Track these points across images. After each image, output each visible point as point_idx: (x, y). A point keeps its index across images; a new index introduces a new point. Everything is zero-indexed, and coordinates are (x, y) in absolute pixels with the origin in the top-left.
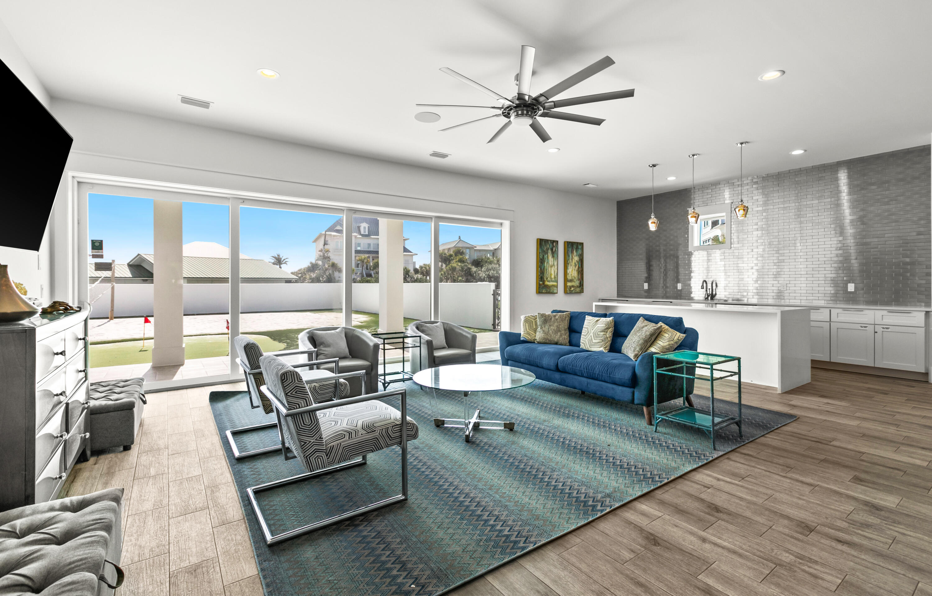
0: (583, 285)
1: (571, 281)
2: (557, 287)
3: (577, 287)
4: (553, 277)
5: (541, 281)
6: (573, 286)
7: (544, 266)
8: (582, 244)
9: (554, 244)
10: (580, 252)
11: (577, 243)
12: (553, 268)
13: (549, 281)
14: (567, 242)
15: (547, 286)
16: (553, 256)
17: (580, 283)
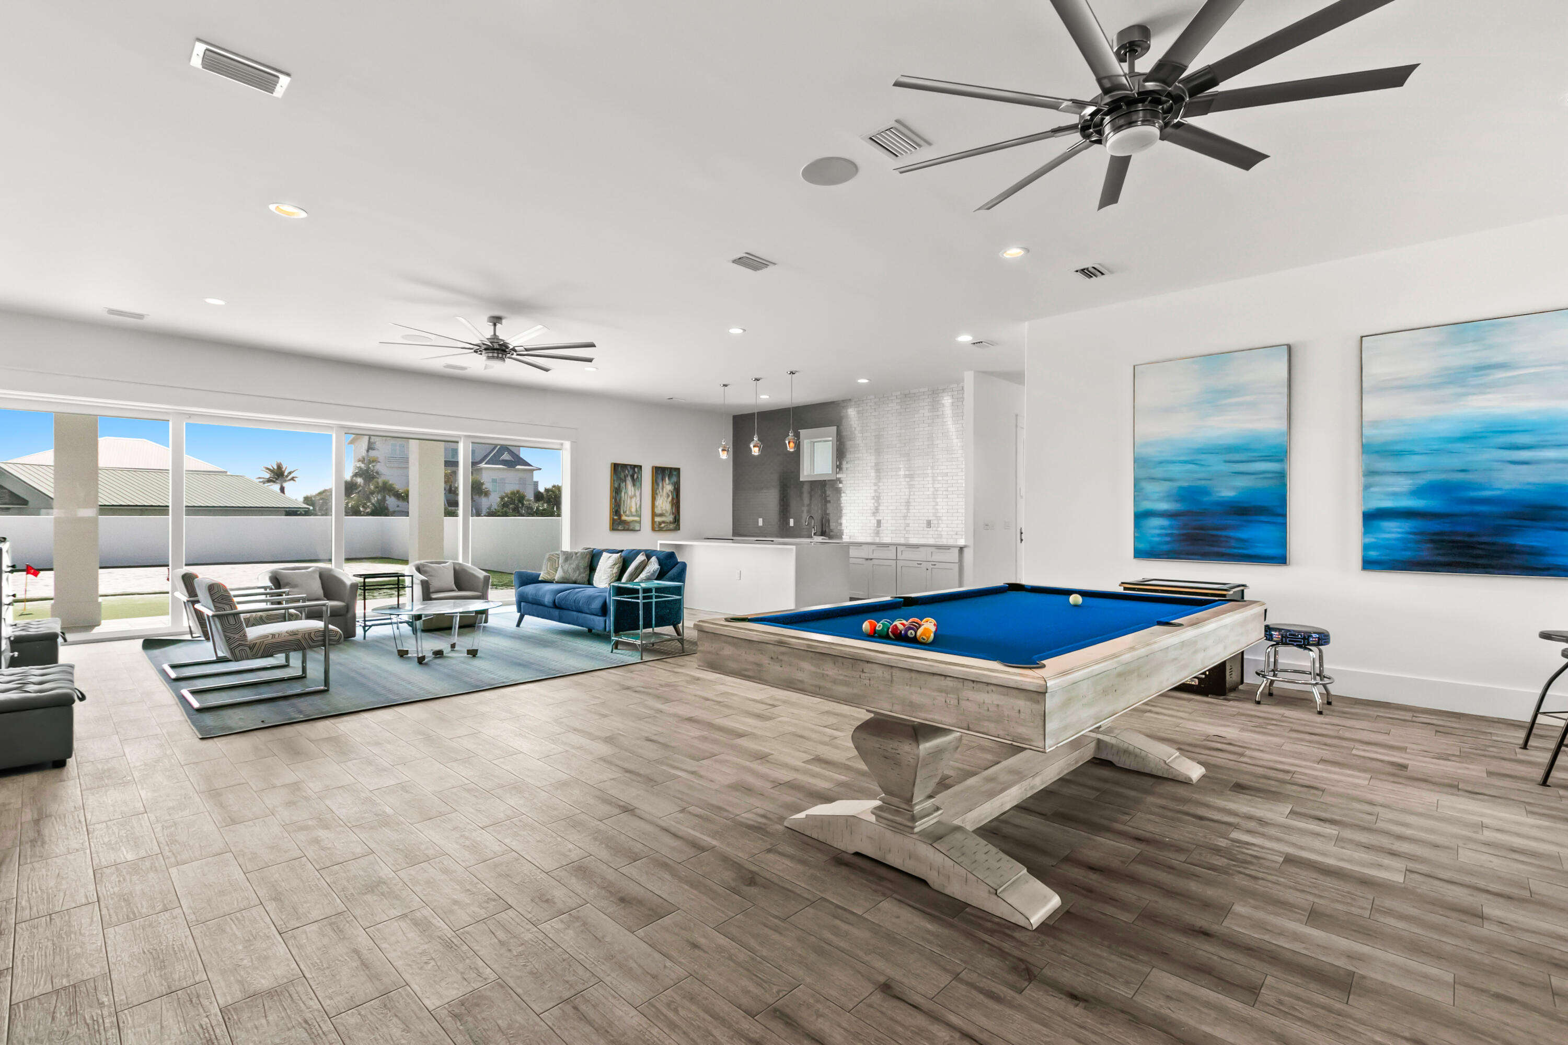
0: (679, 521)
1: (661, 515)
2: (640, 522)
3: (671, 523)
4: (633, 510)
5: (616, 515)
6: (664, 522)
7: (621, 498)
8: (678, 470)
9: (636, 470)
10: (674, 479)
11: (671, 469)
12: (633, 500)
13: (628, 516)
14: (656, 467)
15: (625, 522)
16: (634, 485)
17: (675, 517)
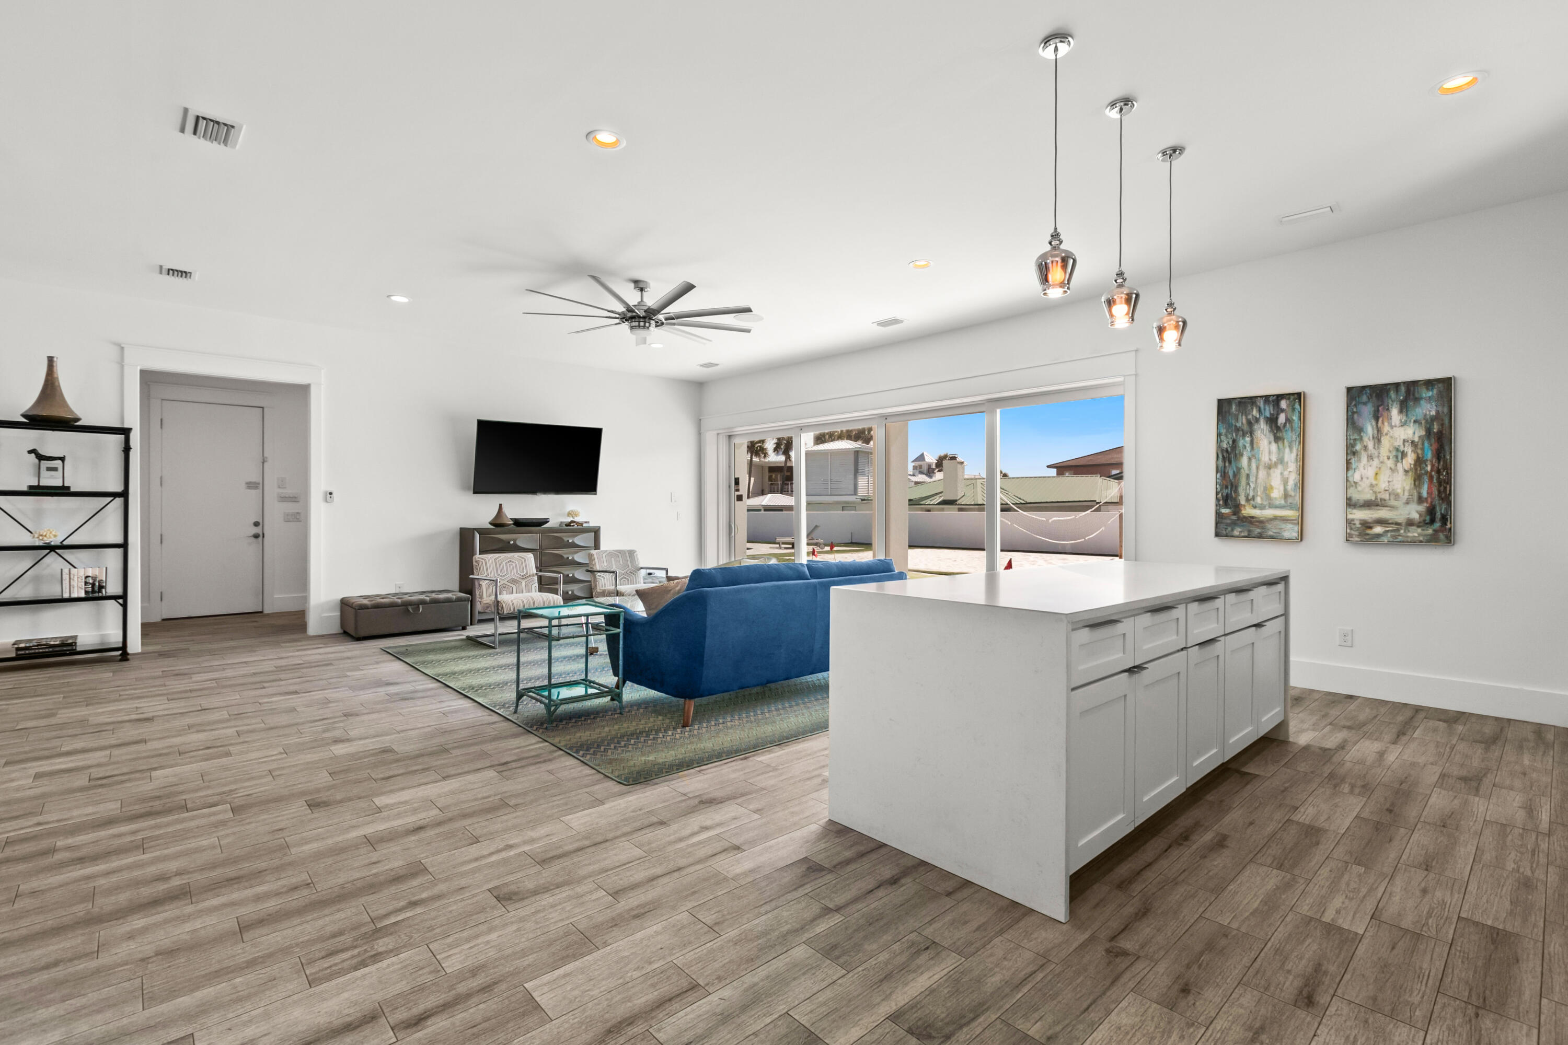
0: (1446, 519)
1: (1368, 505)
2: (1300, 521)
3: (1410, 523)
4: (1277, 494)
5: (1226, 505)
6: (1380, 522)
7: (1239, 469)
8: (1446, 382)
9: (1283, 404)
11: (1416, 383)
12: (1276, 474)
13: (1262, 507)
14: (1350, 389)
15: (1251, 520)
16: (1277, 439)
17: (1431, 511)
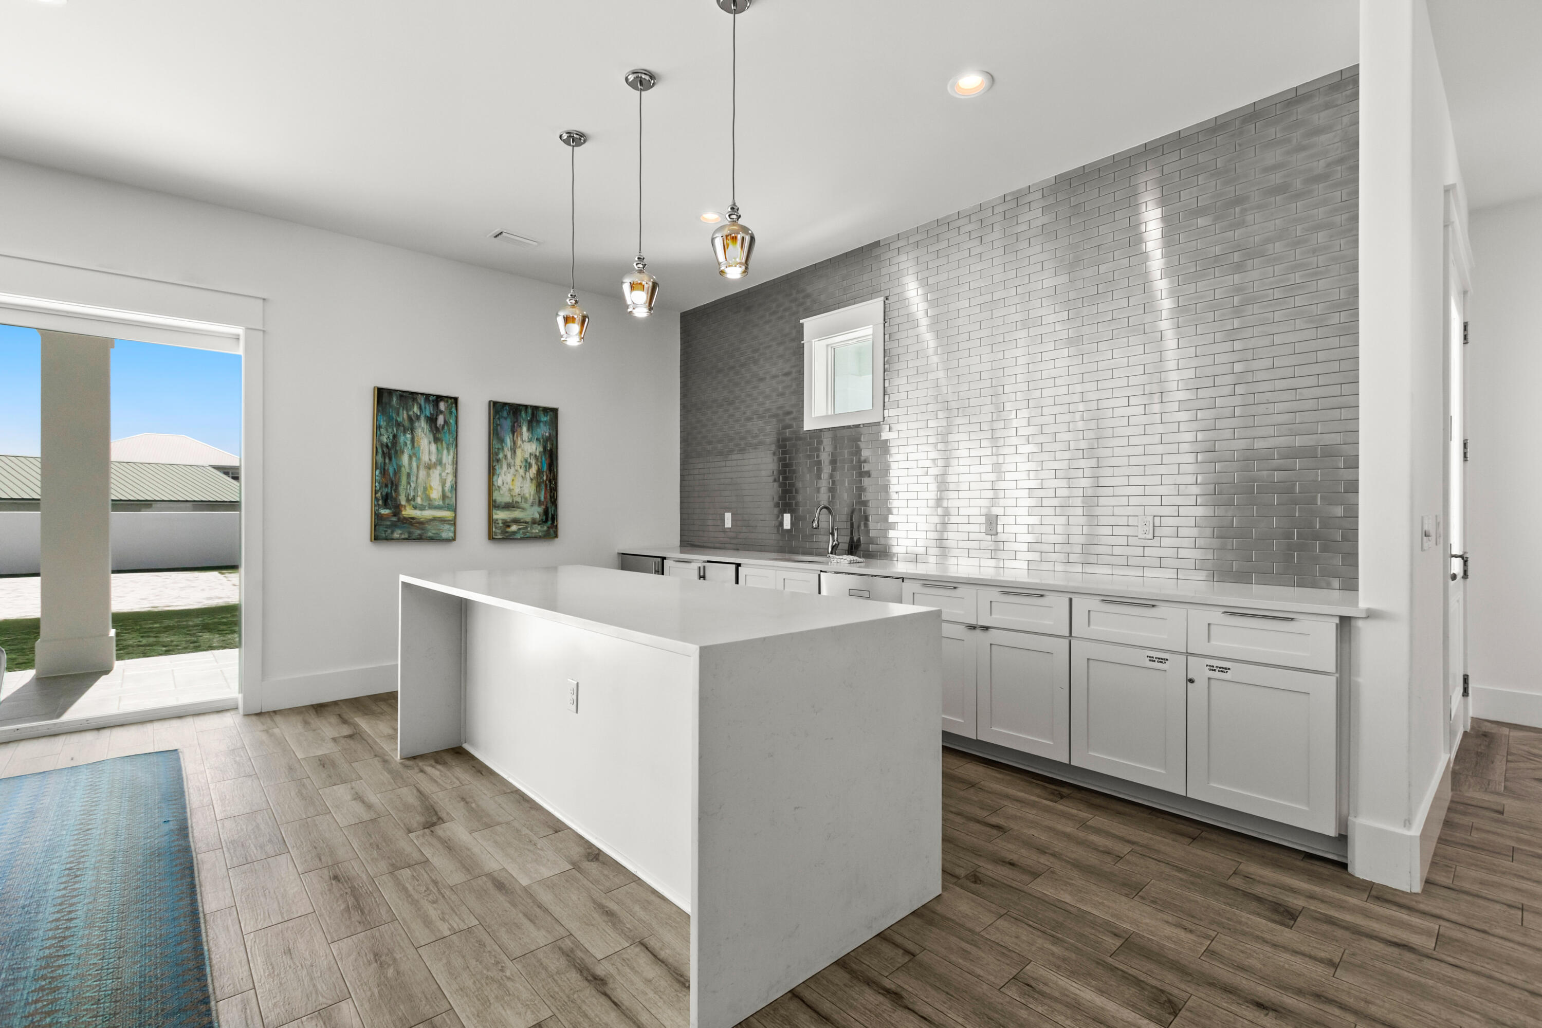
0: (554, 518)
1: (508, 506)
2: (453, 522)
3: (534, 522)
4: (436, 494)
5: (385, 505)
6: (516, 521)
7: (400, 467)
8: (554, 412)
9: (442, 406)
10: (543, 430)
11: (535, 409)
12: (435, 474)
13: (422, 508)
14: (495, 403)
15: (411, 521)
16: (436, 440)
17: (546, 512)
